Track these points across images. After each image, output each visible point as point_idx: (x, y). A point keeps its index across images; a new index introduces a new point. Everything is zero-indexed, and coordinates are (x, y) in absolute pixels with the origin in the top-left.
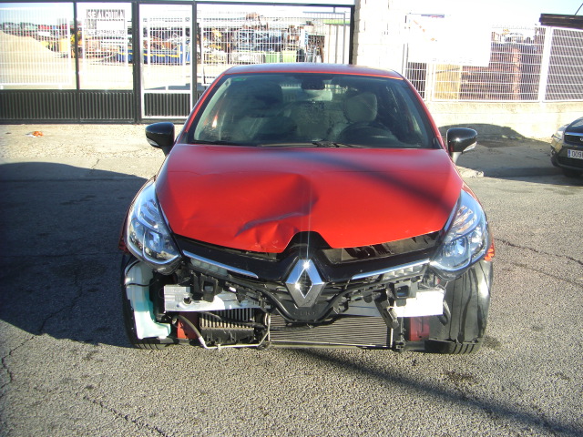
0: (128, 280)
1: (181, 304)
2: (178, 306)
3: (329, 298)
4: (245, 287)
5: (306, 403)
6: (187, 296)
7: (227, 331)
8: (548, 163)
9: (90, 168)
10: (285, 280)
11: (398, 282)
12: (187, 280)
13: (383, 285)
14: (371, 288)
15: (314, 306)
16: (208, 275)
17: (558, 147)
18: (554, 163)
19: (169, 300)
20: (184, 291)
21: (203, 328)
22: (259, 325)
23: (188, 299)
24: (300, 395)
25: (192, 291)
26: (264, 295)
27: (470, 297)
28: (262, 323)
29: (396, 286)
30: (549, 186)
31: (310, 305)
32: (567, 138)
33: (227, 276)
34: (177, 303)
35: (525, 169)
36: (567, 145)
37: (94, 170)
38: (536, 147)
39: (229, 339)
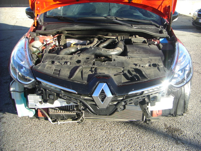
0: (12, 89)
1: (37, 104)
2: (36, 105)
3: (115, 103)
4: (70, 98)
5: (102, 148)
6: (40, 100)
7: (62, 115)
8: (190, 24)
9: (13, 25)
10: (92, 94)
11: (152, 94)
12: (39, 92)
13: (144, 96)
14: (138, 98)
15: (107, 108)
16: (50, 91)
17: (195, 18)
18: (193, 24)
19: (31, 102)
20: (38, 98)
21: (50, 113)
23: (41, 102)
24: (99, 143)
25: (43, 98)
26: (81, 102)
27: (181, 95)
29: (151, 96)
30: (191, 33)
31: (105, 107)
32: (199, 15)
33: (61, 92)
34: (35, 104)
35: (182, 26)
36: (199, 17)
37: (15, 26)
38: (184, 18)
39: (64, 118)
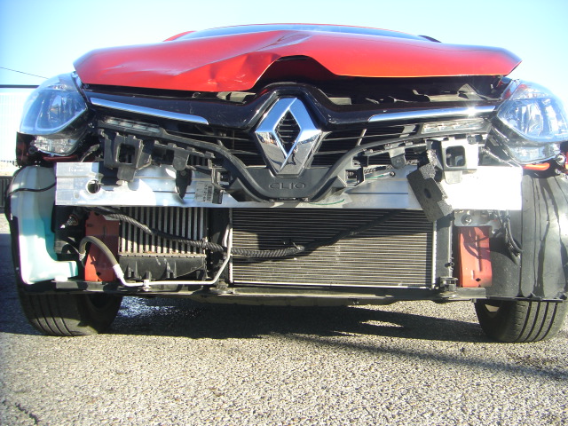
1: (82, 193)
2: (77, 196)
6: (93, 179)
7: (161, 259)
11: (446, 139)
15: (304, 174)
19: (63, 187)
20: (88, 170)
21: (123, 253)
22: (215, 246)
23: (95, 184)
25: (101, 169)
27: (548, 227)
28: (220, 242)
29: (444, 146)
31: (296, 171)
